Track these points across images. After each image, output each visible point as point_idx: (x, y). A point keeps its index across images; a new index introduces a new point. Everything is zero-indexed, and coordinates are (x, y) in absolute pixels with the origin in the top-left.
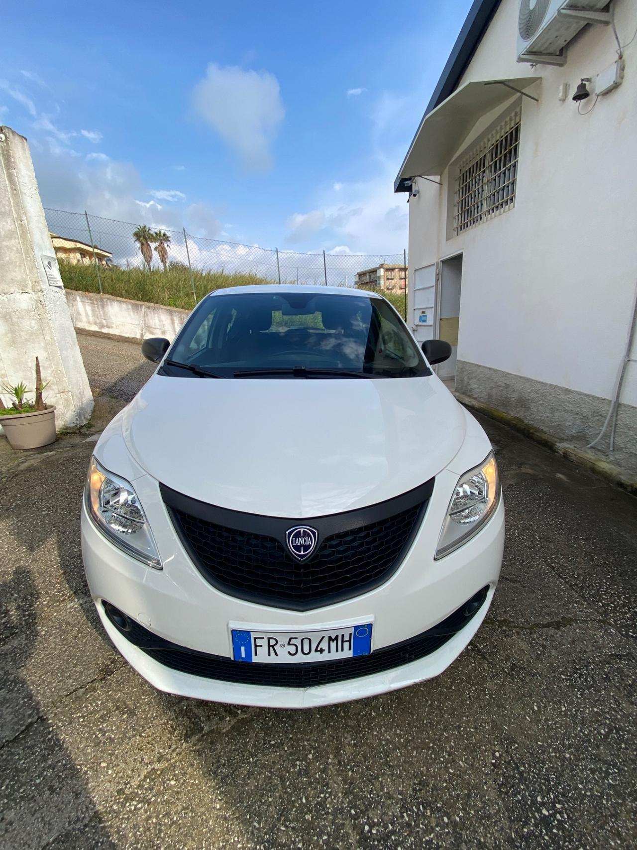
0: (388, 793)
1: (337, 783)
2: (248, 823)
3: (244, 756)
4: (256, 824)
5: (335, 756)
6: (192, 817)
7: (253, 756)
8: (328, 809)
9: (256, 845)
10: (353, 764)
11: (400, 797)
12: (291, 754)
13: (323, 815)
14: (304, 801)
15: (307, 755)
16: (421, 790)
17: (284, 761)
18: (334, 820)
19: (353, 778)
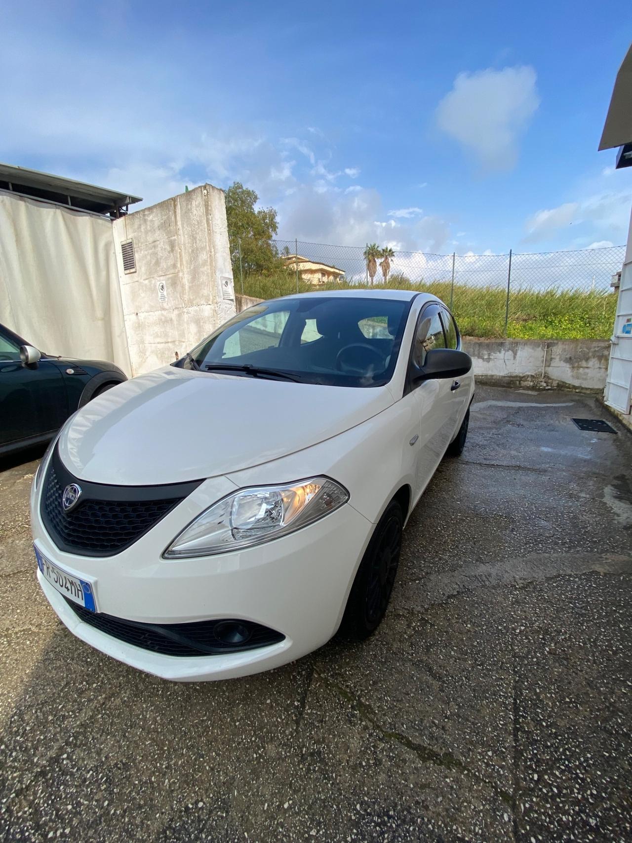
0: (101, 750)
1: (85, 715)
2: (26, 692)
3: (68, 655)
4: (28, 696)
5: (106, 698)
6: (13, 667)
7: (73, 659)
8: (64, 724)
9: (14, 707)
10: (108, 712)
11: (103, 759)
12: (88, 675)
13: (57, 724)
14: (60, 707)
15: (94, 683)
16: (119, 769)
17: (80, 675)
18: (58, 733)
19: (97, 721)
